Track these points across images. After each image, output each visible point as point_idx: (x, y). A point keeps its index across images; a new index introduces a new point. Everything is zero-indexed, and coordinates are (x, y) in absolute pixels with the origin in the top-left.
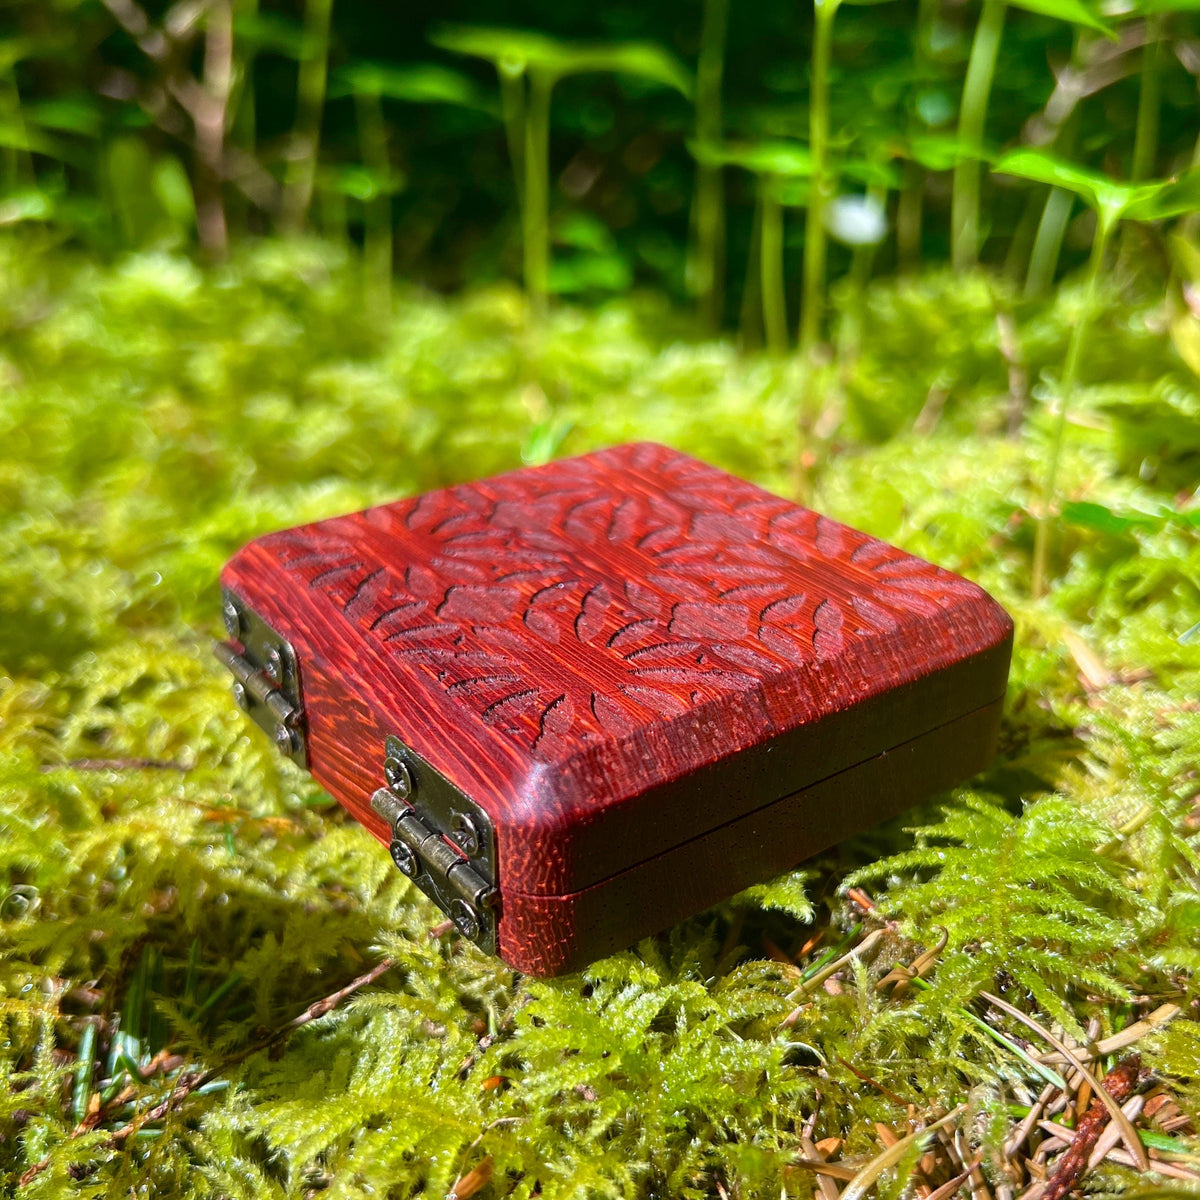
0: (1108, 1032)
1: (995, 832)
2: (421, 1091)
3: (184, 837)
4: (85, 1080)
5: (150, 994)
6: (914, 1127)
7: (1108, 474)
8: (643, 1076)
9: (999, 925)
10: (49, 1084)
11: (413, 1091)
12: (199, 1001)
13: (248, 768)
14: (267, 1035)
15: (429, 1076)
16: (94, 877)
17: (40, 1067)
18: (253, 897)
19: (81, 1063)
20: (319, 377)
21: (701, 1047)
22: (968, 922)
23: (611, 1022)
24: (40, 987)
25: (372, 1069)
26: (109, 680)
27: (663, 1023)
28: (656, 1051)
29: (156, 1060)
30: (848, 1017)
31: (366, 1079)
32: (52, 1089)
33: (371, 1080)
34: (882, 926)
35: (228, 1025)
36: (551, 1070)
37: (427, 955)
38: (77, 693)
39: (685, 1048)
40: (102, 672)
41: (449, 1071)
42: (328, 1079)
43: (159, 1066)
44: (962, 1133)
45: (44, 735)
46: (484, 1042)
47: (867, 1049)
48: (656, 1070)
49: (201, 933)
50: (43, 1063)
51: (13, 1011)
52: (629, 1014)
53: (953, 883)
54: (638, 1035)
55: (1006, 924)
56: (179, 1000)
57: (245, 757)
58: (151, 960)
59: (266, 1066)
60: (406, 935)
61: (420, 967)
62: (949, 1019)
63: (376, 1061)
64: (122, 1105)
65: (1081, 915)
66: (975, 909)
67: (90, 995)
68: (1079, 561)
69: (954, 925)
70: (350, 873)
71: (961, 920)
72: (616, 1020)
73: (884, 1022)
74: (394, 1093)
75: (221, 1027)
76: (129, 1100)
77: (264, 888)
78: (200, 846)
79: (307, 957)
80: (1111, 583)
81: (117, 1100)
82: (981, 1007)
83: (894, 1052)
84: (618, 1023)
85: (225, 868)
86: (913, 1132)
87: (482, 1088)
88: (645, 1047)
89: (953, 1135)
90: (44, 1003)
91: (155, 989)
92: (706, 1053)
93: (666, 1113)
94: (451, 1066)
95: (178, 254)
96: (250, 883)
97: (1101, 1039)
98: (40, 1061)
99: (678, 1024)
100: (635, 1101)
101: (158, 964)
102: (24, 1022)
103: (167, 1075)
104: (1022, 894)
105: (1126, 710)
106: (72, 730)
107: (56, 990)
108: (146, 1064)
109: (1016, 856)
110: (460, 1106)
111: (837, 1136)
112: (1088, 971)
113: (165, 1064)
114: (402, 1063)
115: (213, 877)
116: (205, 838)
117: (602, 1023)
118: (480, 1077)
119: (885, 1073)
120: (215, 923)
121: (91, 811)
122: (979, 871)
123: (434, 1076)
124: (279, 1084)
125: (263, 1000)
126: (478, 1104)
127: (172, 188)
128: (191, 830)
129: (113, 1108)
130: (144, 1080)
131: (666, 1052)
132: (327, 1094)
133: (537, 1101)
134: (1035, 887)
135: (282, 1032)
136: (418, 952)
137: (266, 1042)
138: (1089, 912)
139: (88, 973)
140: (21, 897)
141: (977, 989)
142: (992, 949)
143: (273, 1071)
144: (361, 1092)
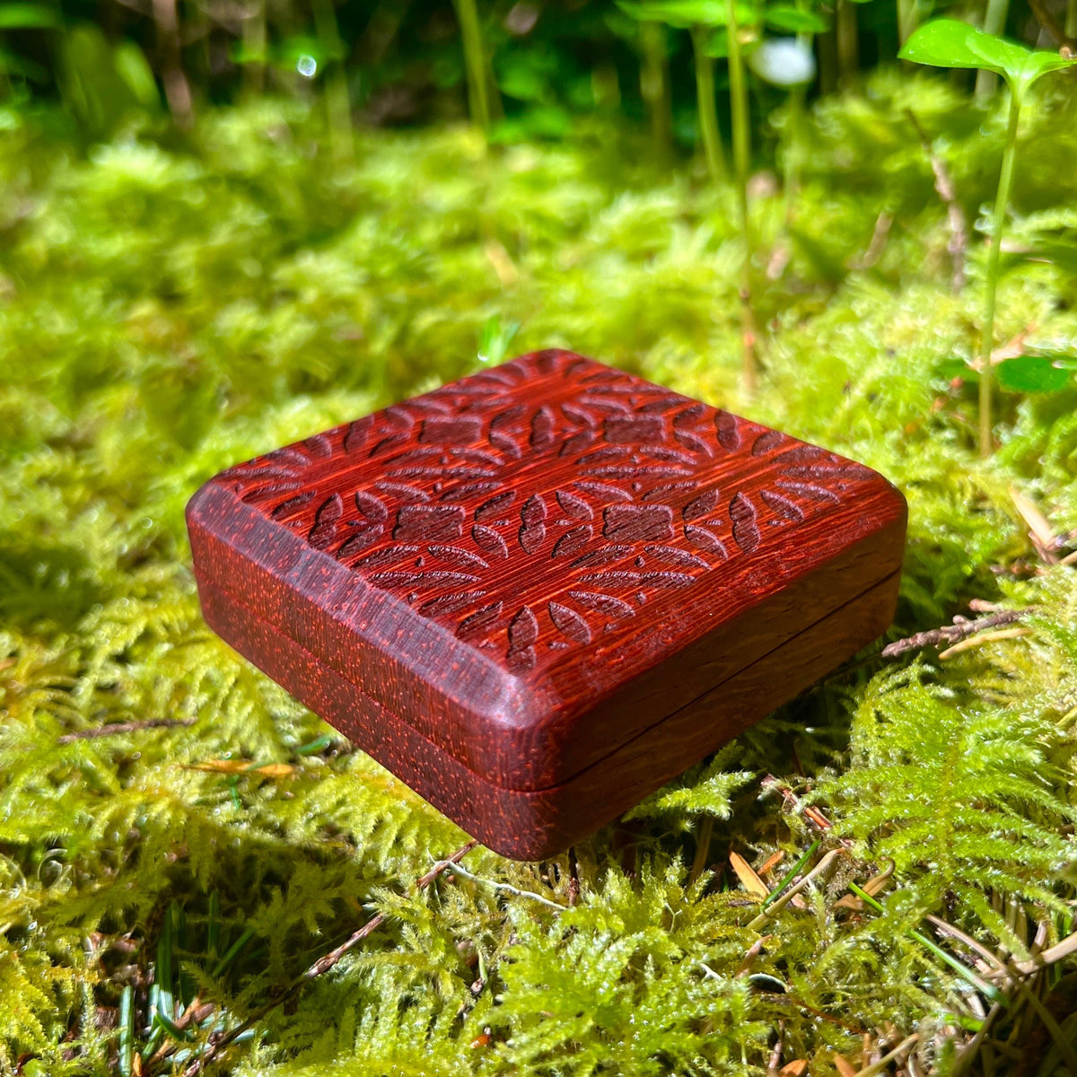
0: (1054, 939)
1: (941, 741)
2: (417, 1054)
3: (193, 797)
4: (127, 1041)
5: (178, 952)
6: (870, 1057)
7: (1052, 306)
8: (617, 1029)
9: (944, 846)
10: (96, 1051)
11: (410, 1055)
12: (221, 953)
13: (242, 719)
14: (281, 992)
15: (424, 1038)
16: (118, 834)
17: (86, 1035)
18: (259, 846)
19: (121, 1029)
20: (284, 273)
21: (667, 996)
22: (916, 844)
23: (584, 977)
24: (82, 946)
25: (375, 1027)
26: (113, 637)
27: (632, 973)
28: (627, 1000)
29: (188, 1011)
30: (809, 938)
31: (370, 1038)
32: (99, 1054)
33: (374, 1040)
34: (837, 844)
35: (247, 978)
36: (532, 1031)
37: (417, 908)
38: (87, 653)
39: (654, 998)
40: (106, 630)
41: (442, 1032)
42: (337, 1039)
43: (192, 1016)
44: (916, 1056)
45: (60, 694)
46: (476, 987)
47: (826, 975)
48: (627, 1023)
49: (217, 883)
50: (88, 1031)
51: (58, 979)
52: (601, 967)
53: (899, 804)
54: (610, 989)
55: (950, 844)
56: (203, 955)
57: (239, 709)
58: (174, 915)
59: (283, 1020)
60: (397, 888)
61: (411, 918)
62: (900, 945)
63: (377, 1019)
64: (161, 1059)
65: (1021, 833)
66: (921, 830)
67: (126, 944)
68: (1025, 411)
69: (902, 847)
70: (345, 817)
71: (908, 842)
72: (589, 974)
73: (838, 953)
74: (394, 1056)
75: (242, 980)
76: (168, 1054)
77: (268, 837)
78: (207, 804)
79: (309, 918)
80: (1055, 439)
81: (157, 1055)
82: (929, 928)
83: (851, 976)
84: (591, 979)
85: (232, 823)
86: (869, 1064)
87: (472, 1046)
88: (618, 997)
89: (907, 1059)
90: (83, 969)
91: (182, 945)
92: (673, 1002)
93: (641, 1059)
94: (444, 1027)
95: (145, 139)
96: (257, 835)
97: (1048, 948)
98: (85, 1030)
99: (647, 974)
100: (611, 1052)
101: (181, 920)
102: (68, 989)
103: (200, 1024)
104: (963, 814)
105: (1066, 596)
106: (85, 688)
107: (95, 952)
108: (181, 1015)
109: (958, 772)
110: (453, 1067)
111: (803, 1058)
112: (1030, 887)
113: (197, 1014)
114: (400, 1024)
115: (222, 832)
116: (211, 797)
117: (577, 978)
118: (470, 1035)
119: (845, 998)
120: (230, 870)
121: (108, 778)
122: (925, 788)
123: (428, 1037)
124: (297, 1036)
125: (277, 956)
126: (468, 1066)
127: (133, 69)
128: (198, 791)
129: (155, 1063)
130: (179, 1033)
131: (637, 1003)
132: (336, 1057)
133: (522, 1061)
134: (977, 806)
135: (294, 988)
136: (409, 906)
137: (279, 999)
138: (1028, 829)
139: (124, 926)
140: (54, 862)
141: (926, 913)
142: (939, 869)
143: (290, 1024)
144: (366, 1053)
